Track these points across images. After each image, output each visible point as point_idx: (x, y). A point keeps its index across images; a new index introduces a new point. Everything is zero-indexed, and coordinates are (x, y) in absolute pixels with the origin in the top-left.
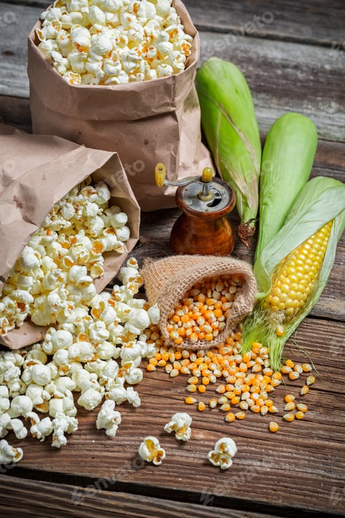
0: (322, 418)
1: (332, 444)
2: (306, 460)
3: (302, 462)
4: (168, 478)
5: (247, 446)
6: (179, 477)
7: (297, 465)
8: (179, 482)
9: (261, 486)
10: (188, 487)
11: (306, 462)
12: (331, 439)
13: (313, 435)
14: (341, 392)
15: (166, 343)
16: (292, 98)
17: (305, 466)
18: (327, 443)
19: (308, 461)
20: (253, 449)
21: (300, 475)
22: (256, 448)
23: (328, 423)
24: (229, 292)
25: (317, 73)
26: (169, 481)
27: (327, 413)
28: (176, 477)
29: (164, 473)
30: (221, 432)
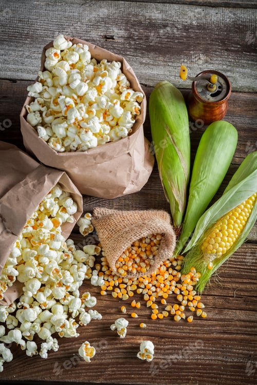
0: (217, 317)
1: (226, 336)
2: (211, 350)
3: (208, 352)
4: (125, 376)
5: (171, 345)
6: (132, 374)
7: (205, 355)
8: (133, 378)
9: (184, 374)
10: (138, 382)
11: (211, 352)
12: (224, 333)
13: (213, 331)
14: (228, 295)
15: (113, 274)
16: (173, 54)
17: (210, 355)
18: (222, 335)
19: (212, 351)
20: (176, 346)
21: (208, 362)
22: (177, 345)
23: (221, 320)
24: (156, 239)
25: (188, 30)
26: (126, 378)
27: (220, 313)
28: (130, 374)
29: (122, 372)
30: (154, 336)
